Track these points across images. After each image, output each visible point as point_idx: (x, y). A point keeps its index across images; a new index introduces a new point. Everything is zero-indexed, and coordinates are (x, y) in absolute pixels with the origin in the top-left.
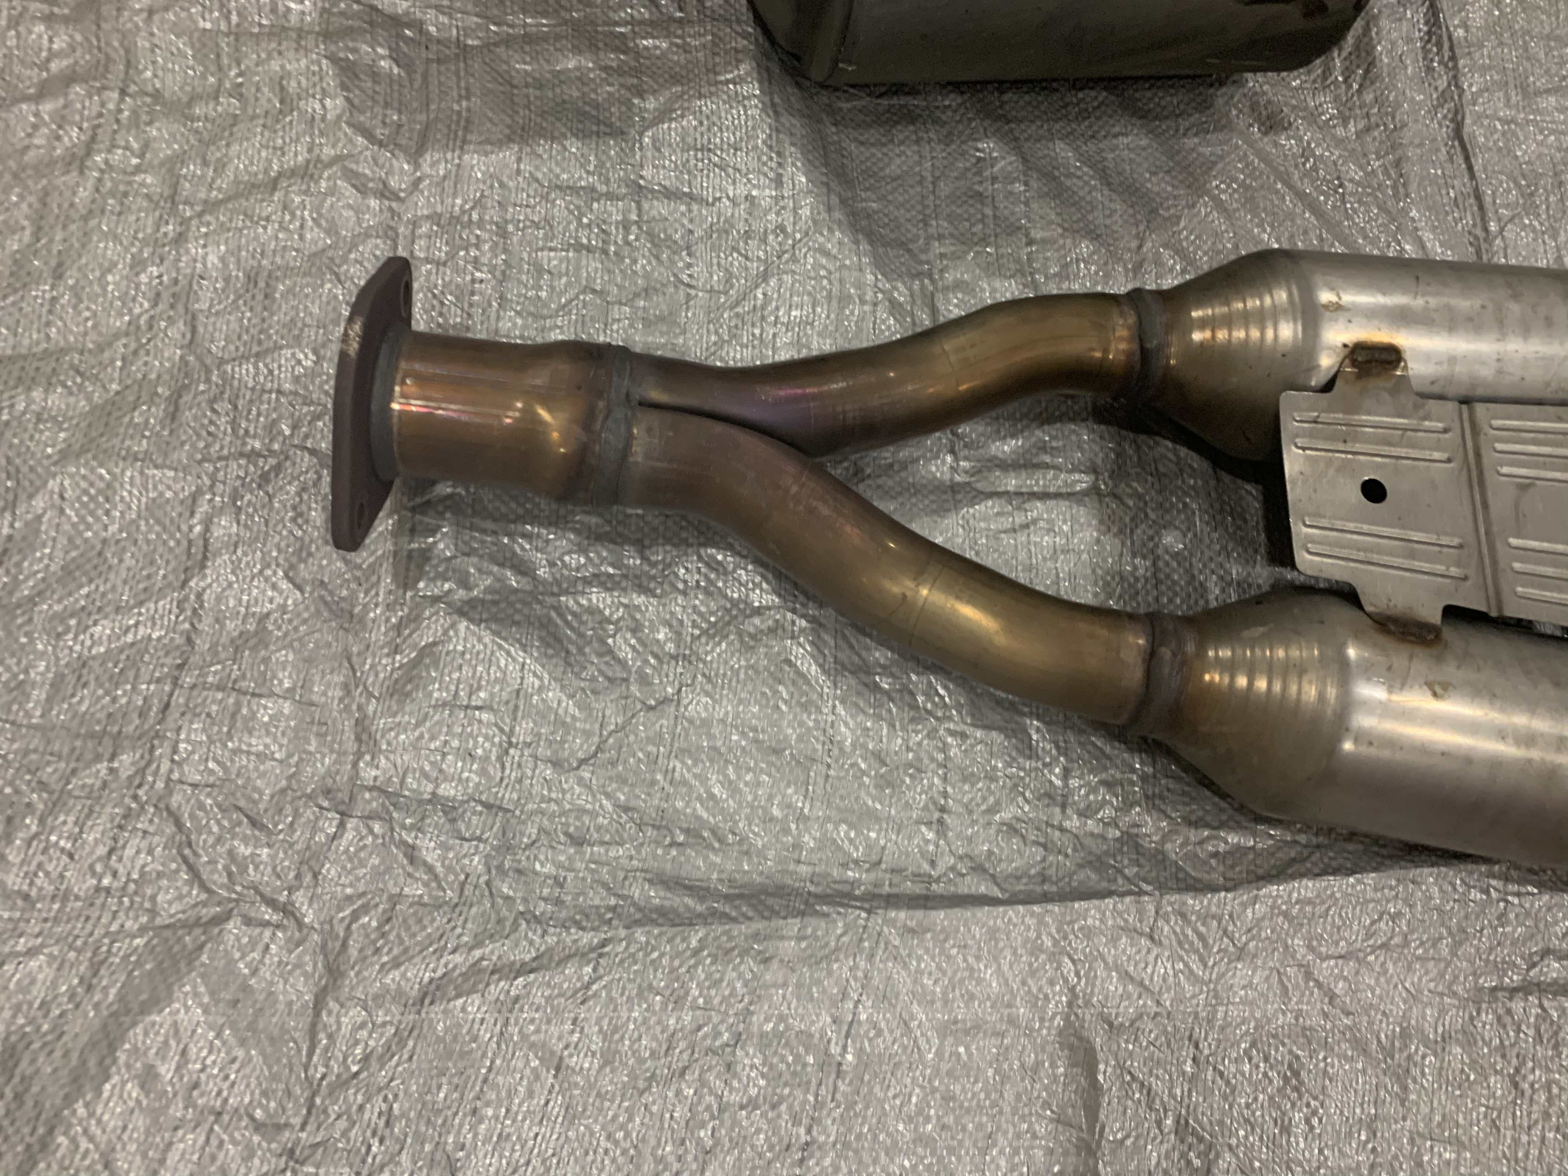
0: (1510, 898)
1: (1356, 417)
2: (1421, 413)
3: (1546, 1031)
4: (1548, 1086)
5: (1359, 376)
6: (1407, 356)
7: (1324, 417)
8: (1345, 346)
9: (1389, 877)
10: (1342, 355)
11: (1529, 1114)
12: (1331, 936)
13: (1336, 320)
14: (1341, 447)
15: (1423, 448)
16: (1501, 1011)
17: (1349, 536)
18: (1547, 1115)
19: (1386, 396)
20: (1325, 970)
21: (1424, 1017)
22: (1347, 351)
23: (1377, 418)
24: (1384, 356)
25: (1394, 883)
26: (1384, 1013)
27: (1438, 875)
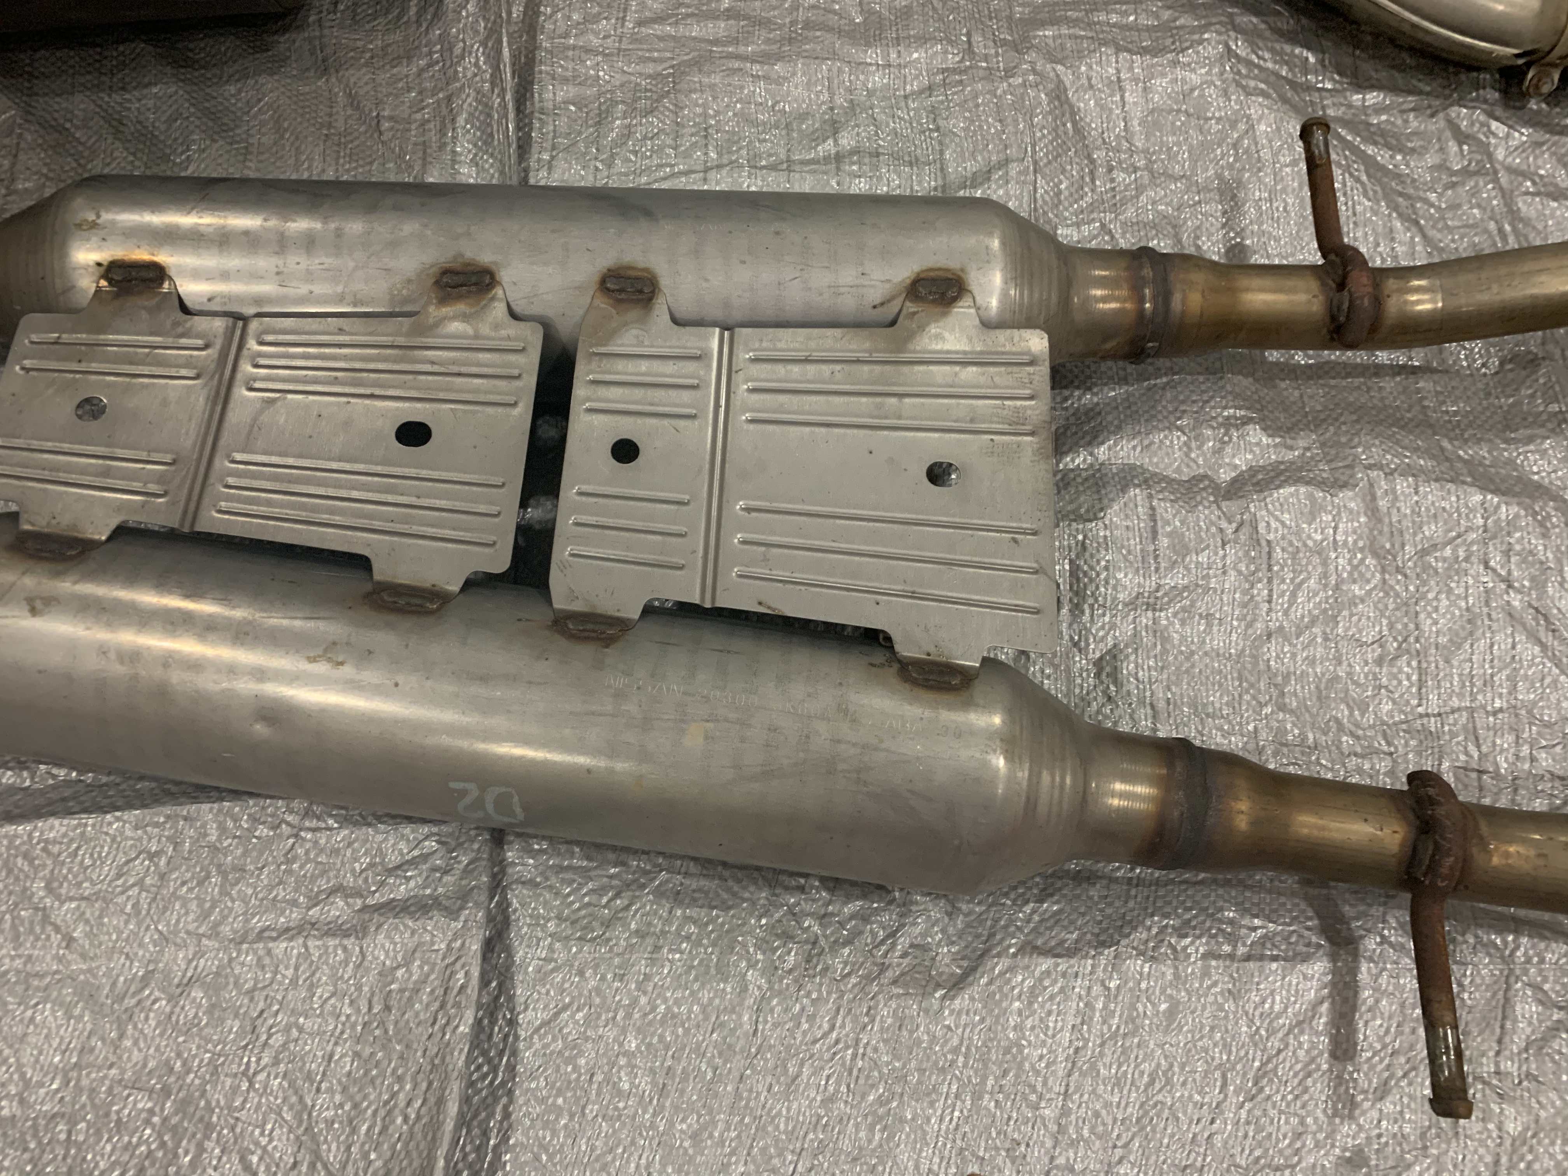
0: (303, 834)
1: (102, 337)
2: (180, 330)
3: (304, 972)
4: (287, 1029)
5: (117, 296)
6: (172, 273)
7: (65, 337)
8: (99, 264)
9: (158, 815)
10: (98, 274)
11: (259, 1060)
12: (75, 877)
13: (88, 240)
14: (75, 367)
15: (170, 366)
16: (261, 953)
17: (46, 456)
18: (276, 1062)
19: (144, 315)
20: (64, 912)
21: (175, 960)
22: (102, 269)
23: (125, 337)
24: (144, 274)
25: (162, 820)
26: (127, 956)
27: (220, 811)
